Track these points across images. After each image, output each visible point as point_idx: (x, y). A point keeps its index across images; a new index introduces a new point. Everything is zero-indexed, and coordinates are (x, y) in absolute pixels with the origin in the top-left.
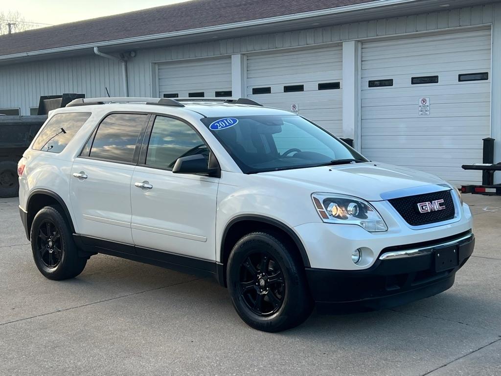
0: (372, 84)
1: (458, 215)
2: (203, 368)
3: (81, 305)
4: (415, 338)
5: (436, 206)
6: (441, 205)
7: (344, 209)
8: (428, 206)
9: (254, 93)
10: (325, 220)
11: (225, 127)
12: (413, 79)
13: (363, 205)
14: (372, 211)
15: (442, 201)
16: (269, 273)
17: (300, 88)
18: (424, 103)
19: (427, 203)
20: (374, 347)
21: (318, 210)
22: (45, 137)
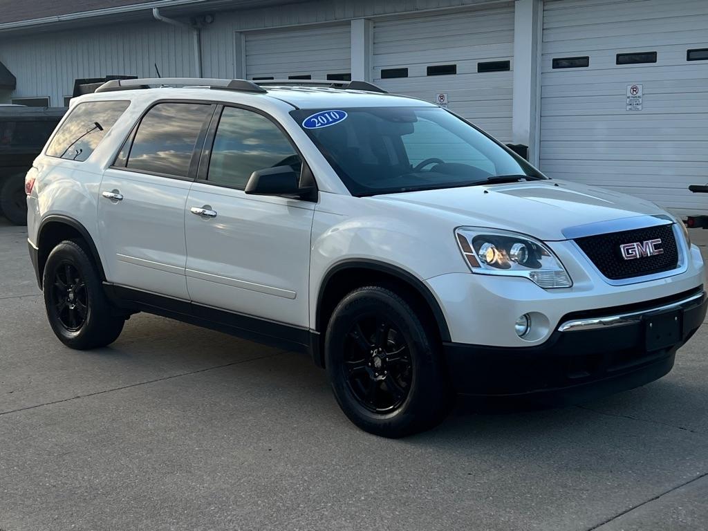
0: (557, 64)
1: (683, 263)
2: (283, 494)
3: (111, 388)
4: (611, 451)
5: (649, 248)
6: (656, 247)
7: (504, 253)
8: (636, 249)
9: (383, 77)
10: (474, 270)
11: (326, 124)
12: (618, 56)
13: (534, 247)
14: (549, 256)
15: (659, 241)
16: (388, 348)
17: (450, 70)
18: (635, 93)
19: (635, 244)
20: (546, 466)
21: (464, 253)
22: (67, 136)
